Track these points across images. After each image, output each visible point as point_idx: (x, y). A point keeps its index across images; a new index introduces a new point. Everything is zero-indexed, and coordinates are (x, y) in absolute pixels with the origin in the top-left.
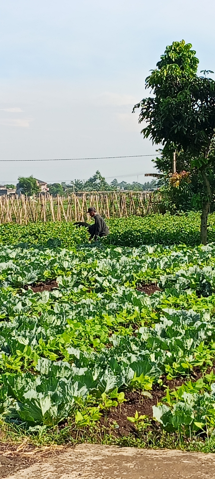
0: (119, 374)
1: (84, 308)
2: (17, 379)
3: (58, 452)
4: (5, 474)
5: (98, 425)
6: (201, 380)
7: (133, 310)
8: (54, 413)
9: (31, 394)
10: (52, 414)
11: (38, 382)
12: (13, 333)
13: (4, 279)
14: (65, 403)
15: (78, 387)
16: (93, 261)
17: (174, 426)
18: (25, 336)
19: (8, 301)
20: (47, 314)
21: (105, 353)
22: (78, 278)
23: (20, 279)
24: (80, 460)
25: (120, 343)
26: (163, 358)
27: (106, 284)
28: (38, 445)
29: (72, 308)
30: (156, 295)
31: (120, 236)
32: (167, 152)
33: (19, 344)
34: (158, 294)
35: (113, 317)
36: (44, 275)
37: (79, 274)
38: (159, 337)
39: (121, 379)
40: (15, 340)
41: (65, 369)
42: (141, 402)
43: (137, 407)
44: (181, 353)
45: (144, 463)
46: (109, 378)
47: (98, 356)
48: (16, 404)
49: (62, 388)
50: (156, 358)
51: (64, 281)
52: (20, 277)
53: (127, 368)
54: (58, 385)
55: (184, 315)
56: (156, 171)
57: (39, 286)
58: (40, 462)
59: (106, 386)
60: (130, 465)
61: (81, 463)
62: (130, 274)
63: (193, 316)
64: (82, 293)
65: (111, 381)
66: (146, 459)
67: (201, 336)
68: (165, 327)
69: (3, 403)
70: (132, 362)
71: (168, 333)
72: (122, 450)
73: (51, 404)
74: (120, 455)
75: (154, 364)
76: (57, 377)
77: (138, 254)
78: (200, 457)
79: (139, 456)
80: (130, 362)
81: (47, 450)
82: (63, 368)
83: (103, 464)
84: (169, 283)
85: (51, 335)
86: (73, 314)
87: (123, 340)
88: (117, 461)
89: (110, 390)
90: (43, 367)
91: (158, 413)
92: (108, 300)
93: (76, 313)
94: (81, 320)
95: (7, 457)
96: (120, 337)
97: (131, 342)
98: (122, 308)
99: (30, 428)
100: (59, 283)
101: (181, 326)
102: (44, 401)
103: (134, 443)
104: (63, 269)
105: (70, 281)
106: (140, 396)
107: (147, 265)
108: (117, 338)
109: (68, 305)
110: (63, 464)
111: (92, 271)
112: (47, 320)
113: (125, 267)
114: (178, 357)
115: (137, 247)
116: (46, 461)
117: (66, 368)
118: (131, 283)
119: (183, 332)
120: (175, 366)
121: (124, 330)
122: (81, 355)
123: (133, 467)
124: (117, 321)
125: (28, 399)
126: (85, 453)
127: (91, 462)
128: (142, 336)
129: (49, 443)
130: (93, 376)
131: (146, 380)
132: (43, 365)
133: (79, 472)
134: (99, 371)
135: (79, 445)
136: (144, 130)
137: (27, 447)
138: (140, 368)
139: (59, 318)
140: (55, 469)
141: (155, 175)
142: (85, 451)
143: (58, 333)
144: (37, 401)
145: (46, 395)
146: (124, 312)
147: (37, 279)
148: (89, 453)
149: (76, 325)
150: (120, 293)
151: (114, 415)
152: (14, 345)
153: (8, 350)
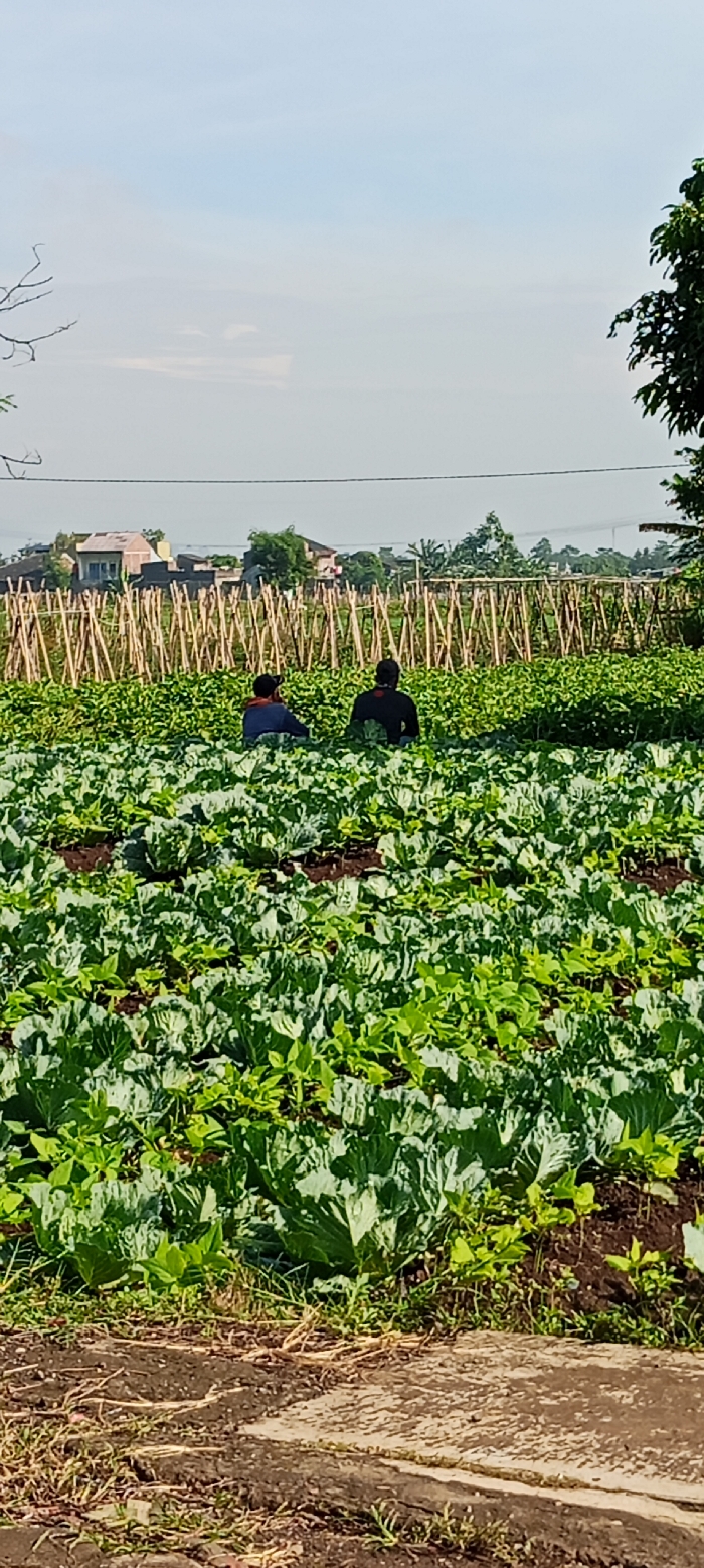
0: (579, 1129)
1: (464, 929)
2: (273, 1139)
3: (405, 1355)
4: (253, 1413)
5: (517, 1280)
7: (615, 939)
8: (386, 1238)
9: (316, 1183)
10: (382, 1243)
11: (338, 1147)
12: (256, 1003)
13: (221, 839)
14: (419, 1212)
15: (457, 1163)
16: (488, 788)
18: (290, 1012)
19: (235, 908)
20: (356, 946)
21: (532, 1066)
22: (442, 839)
23: (268, 842)
24: (470, 1377)
25: (578, 1036)
27: (528, 859)
28: (345, 1331)
29: (428, 931)
30: (682, 895)
31: (567, 714)
33: (274, 1033)
34: (688, 892)
35: (554, 958)
36: (340, 832)
37: (447, 826)
38: (694, 1019)
39: (585, 1142)
40: (263, 1023)
41: (416, 1111)
42: (644, 1212)
43: (633, 1227)
45: (662, 1392)
46: (550, 1141)
47: (513, 1073)
48: (273, 1212)
49: (410, 1168)
50: (688, 1084)
51: (401, 850)
52: (269, 836)
53: (603, 1110)
54: (398, 1157)
56: (675, 515)
57: (323, 864)
58: (352, 1381)
59: (538, 1163)
60: (624, 1396)
61: (477, 1387)
62: (602, 828)
64: (457, 886)
65: (553, 1148)
66: (669, 1379)
69: (232, 1207)
70: (616, 1093)
72: (595, 1352)
73: (378, 1214)
74: (589, 1366)
75: (683, 1099)
76: (391, 1135)
77: (625, 768)
79: (647, 1369)
80: (611, 1094)
81: (372, 1347)
82: (409, 1109)
83: (540, 1391)
85: (370, 1011)
86: (431, 947)
87: (587, 1027)
88: (582, 1384)
89: (550, 1174)
90: (349, 1103)
91: (697, 1245)
92: (536, 907)
93: (442, 946)
94: (461, 966)
95: (255, 1365)
96: (577, 1018)
97: (612, 1032)
98: (580, 931)
99: (317, 1282)
100: (387, 853)
102: (358, 1203)
103: (631, 1330)
104: (398, 814)
105: (418, 848)
106: (641, 1197)
107: (651, 803)
108: (570, 1022)
109: (418, 921)
110: (422, 1389)
111: (486, 818)
112: (353, 964)
113: (585, 807)
115: (620, 746)
116: (372, 1380)
117: (419, 1108)
118: (605, 857)
121: (586, 998)
122: (464, 1069)
123: (630, 1400)
124: (565, 970)
125: (310, 1198)
126: (487, 1358)
127: (505, 1385)
128: (645, 1017)
129: (379, 1328)
130: (501, 1134)
131: (658, 1149)
132: (349, 1099)
133: (471, 1413)
134: (519, 1117)
135: (468, 1336)
136: (645, 391)
137: (311, 1338)
138: (640, 1111)
139: (389, 959)
140: (399, 1402)
141: (672, 528)
142: (484, 1351)
143: (388, 1004)
144: (335, 1202)
145: (363, 1186)
146: (587, 943)
147: (318, 842)
148: (499, 1360)
149: (443, 981)
150: (573, 888)
151: (562, 1250)
152: (258, 1038)
153: (240, 1053)
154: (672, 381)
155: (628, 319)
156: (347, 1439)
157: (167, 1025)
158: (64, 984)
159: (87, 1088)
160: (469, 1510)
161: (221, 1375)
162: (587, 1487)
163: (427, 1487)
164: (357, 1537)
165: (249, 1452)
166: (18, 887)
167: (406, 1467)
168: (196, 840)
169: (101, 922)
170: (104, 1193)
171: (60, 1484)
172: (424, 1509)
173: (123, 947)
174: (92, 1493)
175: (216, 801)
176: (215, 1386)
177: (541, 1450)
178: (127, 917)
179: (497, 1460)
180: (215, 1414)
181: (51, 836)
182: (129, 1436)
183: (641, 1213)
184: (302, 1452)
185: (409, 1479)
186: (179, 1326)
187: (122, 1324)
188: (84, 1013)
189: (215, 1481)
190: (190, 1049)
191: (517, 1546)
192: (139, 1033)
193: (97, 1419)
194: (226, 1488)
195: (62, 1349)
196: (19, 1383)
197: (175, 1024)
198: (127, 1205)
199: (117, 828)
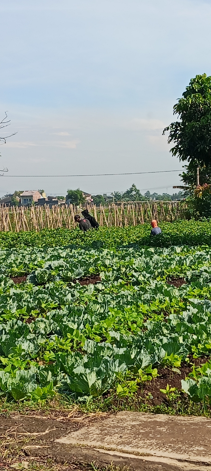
0: (153, 354)
1: (123, 298)
2: (68, 358)
3: (102, 418)
4: (59, 436)
5: (136, 396)
7: (164, 300)
8: (99, 385)
9: (79, 370)
10: (97, 386)
11: (86, 360)
12: (65, 319)
13: (56, 274)
14: (108, 377)
15: (118, 364)
16: (130, 259)
17: (199, 397)
18: (74, 322)
19: (59, 293)
20: (92, 303)
21: (141, 336)
22: (117, 273)
23: (70, 274)
24: (120, 424)
25: (153, 327)
26: (189, 340)
27: (141, 278)
28: (86, 412)
29: (113, 299)
30: (183, 288)
32: (191, 167)
33: (69, 328)
34: (185, 287)
35: (147, 306)
36: (89, 271)
37: (119, 270)
38: (186, 322)
39: (155, 357)
40: (66, 325)
41: (108, 349)
42: (172, 377)
43: (168, 381)
44: (205, 336)
45: (174, 428)
46: (145, 357)
47: (135, 338)
48: (67, 378)
49: (105, 365)
50: (184, 340)
51: (106, 276)
53: (160, 348)
54: (102, 362)
55: (207, 304)
56: (183, 184)
57: (85, 280)
58: (87, 426)
59: (142, 363)
60: (163, 429)
61: (122, 427)
62: (162, 269)
64: (121, 286)
65: (146, 359)
66: (176, 424)
68: (191, 315)
69: (56, 377)
70: (164, 343)
71: (194, 320)
72: (156, 417)
73: (96, 378)
74: (154, 421)
75: (182, 345)
76: (101, 356)
77: (168, 253)
79: (170, 421)
80: (162, 343)
81: (94, 416)
82: (106, 348)
83: (140, 428)
84: (194, 277)
85: (96, 321)
86: (113, 303)
87: (156, 325)
88: (152, 426)
89: (145, 366)
90: (89, 347)
91: (185, 386)
92: (143, 292)
93: (116, 303)
94: (121, 308)
95: (60, 422)
96: (153, 322)
97: (163, 326)
98: (154, 298)
99: (79, 398)
100: (102, 277)
101: (205, 313)
102: (91, 375)
103: (166, 410)
104: (105, 266)
105: (111, 276)
106: (171, 372)
107: (175, 262)
108: (151, 324)
109: (110, 296)
110: (107, 428)
111: (130, 267)
112: (92, 308)
113: (157, 264)
114: (202, 339)
115: (167, 247)
116: (93, 426)
117: (108, 348)
118: (162, 278)
119: (206, 318)
120: (200, 347)
121: (156, 316)
122: (121, 337)
123: (165, 430)
124: (150, 309)
125: (77, 374)
126: (125, 419)
127: (130, 426)
128: (172, 322)
129: (95, 411)
130: (131, 355)
131: (175, 359)
132: (89, 346)
133: (120, 435)
134: (136, 350)
135: (120, 412)
136: (173, 149)
137: (76, 414)
138: (170, 348)
139: (102, 307)
140: (100, 432)
141: (182, 187)
142: (125, 417)
143: (101, 319)
144: (84, 375)
145: (92, 371)
146: (157, 302)
147: (83, 274)
148: (129, 419)
149: (116, 313)
150: (153, 286)
151: (148, 387)
152: (65, 329)
153: (60, 333)
154: (180, 146)
155: (168, 130)
156: (85, 443)
157: (40, 326)
158: (11, 315)
159: (16, 344)
160: (119, 463)
161: (50, 425)
162: (152, 456)
163: (107, 456)
165: (58, 447)
167: (101, 451)
168: (50, 274)
169: (23, 297)
170: (20, 374)
171: (3, 457)
172: (106, 463)
173: (28, 304)
174: (12, 460)
175: (55, 263)
176: (48, 428)
177: (139, 445)
178: (29, 296)
179: (127, 448)
180: (48, 436)
181: (10, 274)
182: (23, 443)
183: (170, 377)
184: (72, 447)
185: (102, 454)
186: (39, 410)
187: (23, 411)
188: (16, 323)
189: (47, 456)
190: (46, 333)
192: (32, 328)
193: (15, 438)
194: (50, 458)
195: (6, 418)
197: (42, 326)
198: (26, 377)
199: (28, 271)
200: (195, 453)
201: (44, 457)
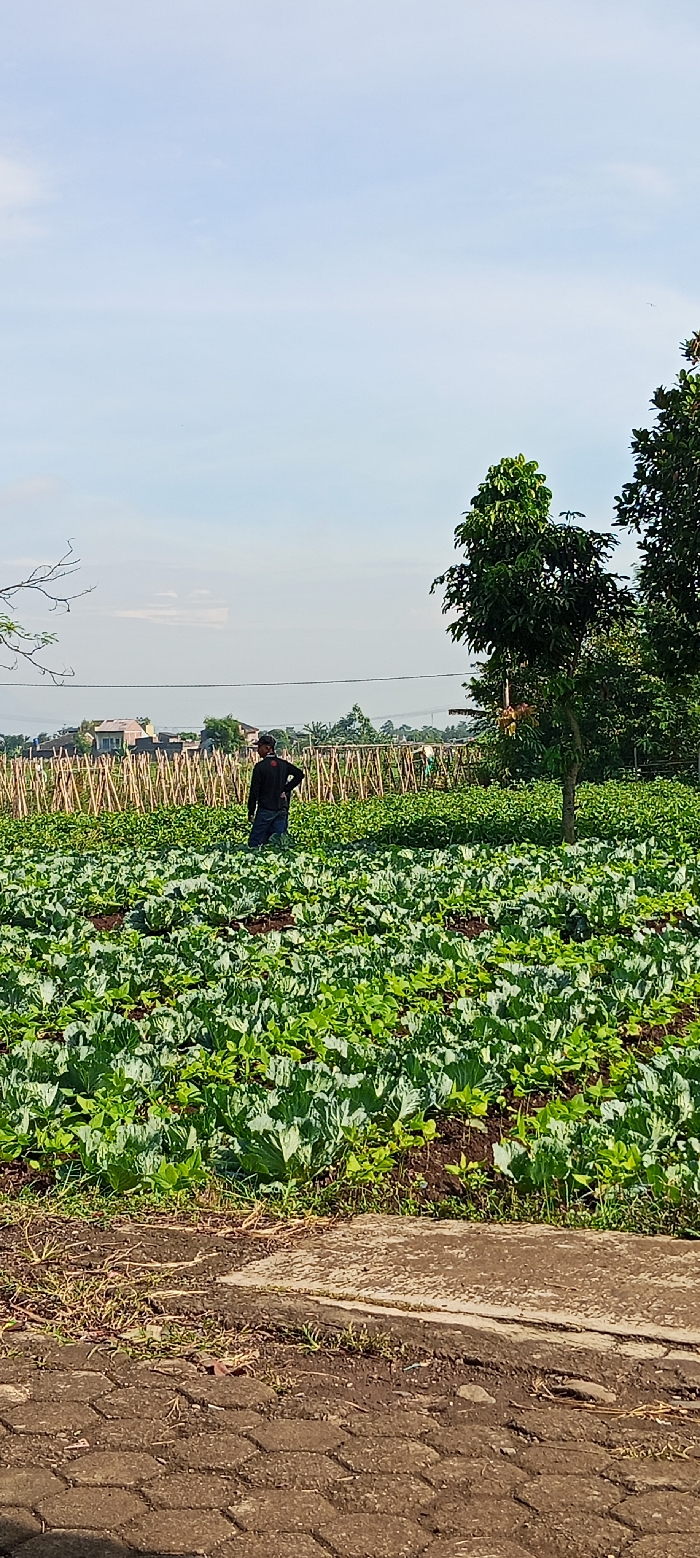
0: (425, 1086)
1: (348, 962)
2: (232, 1096)
3: (320, 1230)
4: (225, 1269)
5: (388, 1182)
6: (579, 1098)
7: (443, 967)
8: (306, 1157)
9: (260, 1123)
10: (303, 1160)
11: (273, 1100)
12: (218, 1011)
13: (193, 909)
14: (326, 1140)
15: (349, 1109)
16: (360, 875)
17: (534, 1183)
18: (240, 1016)
19: (203, 952)
20: (280, 974)
21: (394, 1047)
22: (332, 907)
23: (223, 909)
24: (362, 1243)
25: (422, 1028)
26: (505, 1055)
27: (386, 918)
28: (282, 1216)
29: (326, 964)
30: (484, 939)
31: (408, 828)
32: (494, 667)
33: (230, 1030)
34: (488, 937)
35: (405, 980)
36: (267, 903)
37: (336, 898)
38: (494, 1016)
39: (429, 1095)
40: (223, 1023)
41: (322, 1077)
42: (467, 1139)
43: (460, 1148)
44: (538, 1046)
45: (484, 1249)
46: (407, 1094)
47: (382, 1052)
48: (233, 1141)
49: (319, 1112)
50: (492, 1057)
51: (306, 914)
52: (223, 906)
53: (439, 1074)
54: (311, 1105)
55: (541, 975)
56: (471, 704)
57: (257, 923)
58: (287, 1247)
59: (400, 1108)
60: (460, 1253)
61: (366, 1249)
62: (433, 898)
63: (558, 976)
64: (343, 936)
66: (488, 1242)
67: (574, 1016)
68: (506, 999)
69: (207, 1140)
70: (448, 1063)
71: (513, 1010)
72: (440, 1226)
73: (300, 1142)
74: (437, 1234)
75: (489, 1066)
76: (306, 1092)
77: (445, 861)
78: (590, 1238)
79: (474, 1236)
80: (444, 1064)
81: (299, 1226)
82: (318, 1075)
83: (406, 1251)
84: (507, 915)
85: (290, 1014)
86: (327, 974)
87: (428, 1022)
88: (433, 1246)
89: (408, 1115)
90: (279, 1073)
91: (502, 1157)
92: (393, 948)
93: (334, 973)
94: (346, 984)
95: (225, 1239)
96: (421, 1016)
97: (444, 1026)
98: (421, 962)
99: (262, 1186)
100: (298, 915)
101: (536, 995)
102: (287, 1135)
103: (462, 1212)
104: (304, 891)
105: (317, 912)
106: (465, 1129)
107: (463, 882)
108: (417, 1019)
109: (319, 958)
110: (332, 1251)
111: (360, 893)
112: (279, 986)
113: (422, 885)
114: (533, 1054)
115: (442, 848)
116: (300, 1246)
117: (323, 1075)
118: (435, 916)
119: (540, 1007)
120: (528, 1071)
121: (426, 1004)
122: (351, 1049)
123: (464, 1255)
124: (412, 987)
125: (257, 1132)
126: (372, 1231)
127: (384, 1247)
128: (463, 1015)
129: (302, 1213)
130: (376, 1090)
131: (474, 1098)
132: (278, 1070)
133: (364, 1266)
134: (387, 1079)
135: (359, 1217)
136: (454, 626)
137: (260, 1221)
138: (463, 1074)
139: (302, 982)
140: (318, 1260)
141: (471, 712)
142: (370, 1226)
143: (302, 1010)
144: (273, 1135)
145: (289, 1125)
146: (425, 970)
147: (254, 910)
148: (380, 1232)
149: (336, 995)
150: (416, 935)
151: (416, 1163)
152: (220, 1033)
153: (208, 1043)
154: (469, 620)
155: (442, 582)
156: (286, 1284)
157: (162, 1026)
158: (96, 1001)
159: (112, 1066)
160: (365, 1326)
161: (204, 1245)
162: (439, 1310)
163: (338, 1313)
164: (294, 1346)
165: (224, 1293)
166: (64, 941)
167: (324, 1301)
168: (177, 910)
169: (118, 962)
170: (125, 1133)
171: (103, 1317)
172: (336, 1327)
173: (133, 977)
174: (124, 1322)
175: (189, 885)
176: (200, 1252)
177: (408, 1288)
178: (134, 959)
179: (381, 1295)
180: (201, 1270)
181: (84, 909)
182: (148, 1285)
183: (465, 1139)
184: (257, 1293)
185: (326, 1308)
186: (176, 1213)
187: (139, 1215)
188: (109, 1019)
189: (203, 1312)
190: (177, 1041)
191: (396, 1349)
192: (144, 1031)
193: (126, 1275)
194: (210, 1317)
195: (102, 1231)
196: (75, 1254)
197: (168, 1025)
198: (140, 1140)
199: (126, 903)
200: (534, 1305)
201: (195, 1314)
